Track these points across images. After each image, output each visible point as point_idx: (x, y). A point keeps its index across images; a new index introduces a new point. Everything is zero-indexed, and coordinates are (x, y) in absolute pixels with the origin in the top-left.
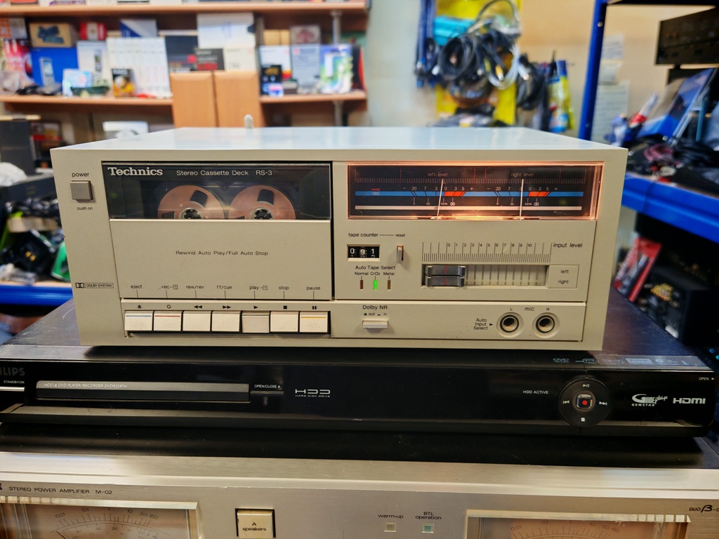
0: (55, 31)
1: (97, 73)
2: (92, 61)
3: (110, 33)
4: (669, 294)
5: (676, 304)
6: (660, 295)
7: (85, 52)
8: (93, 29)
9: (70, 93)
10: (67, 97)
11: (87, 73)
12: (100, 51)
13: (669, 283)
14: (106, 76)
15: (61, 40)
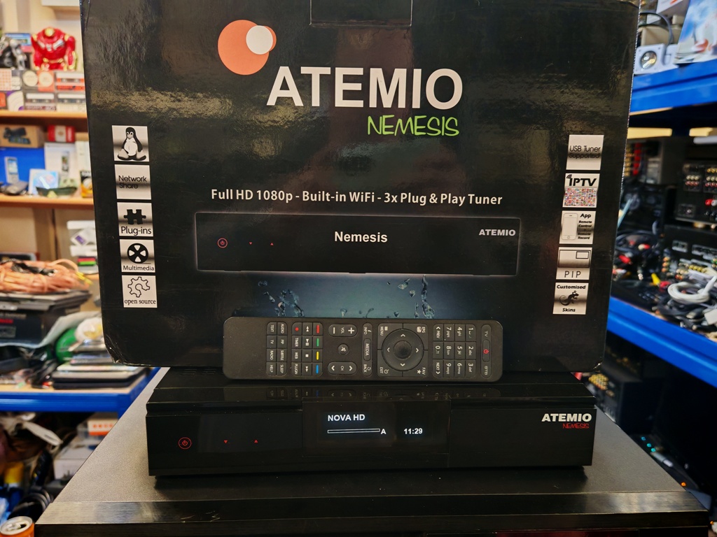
0: (22, 132)
1: (65, 173)
2: (60, 161)
3: (78, 135)
4: (605, 383)
5: (611, 394)
6: (597, 384)
7: (53, 153)
8: (61, 132)
9: (36, 192)
10: (33, 197)
11: (54, 174)
12: (68, 152)
13: (604, 373)
14: (74, 177)
15: (28, 142)
